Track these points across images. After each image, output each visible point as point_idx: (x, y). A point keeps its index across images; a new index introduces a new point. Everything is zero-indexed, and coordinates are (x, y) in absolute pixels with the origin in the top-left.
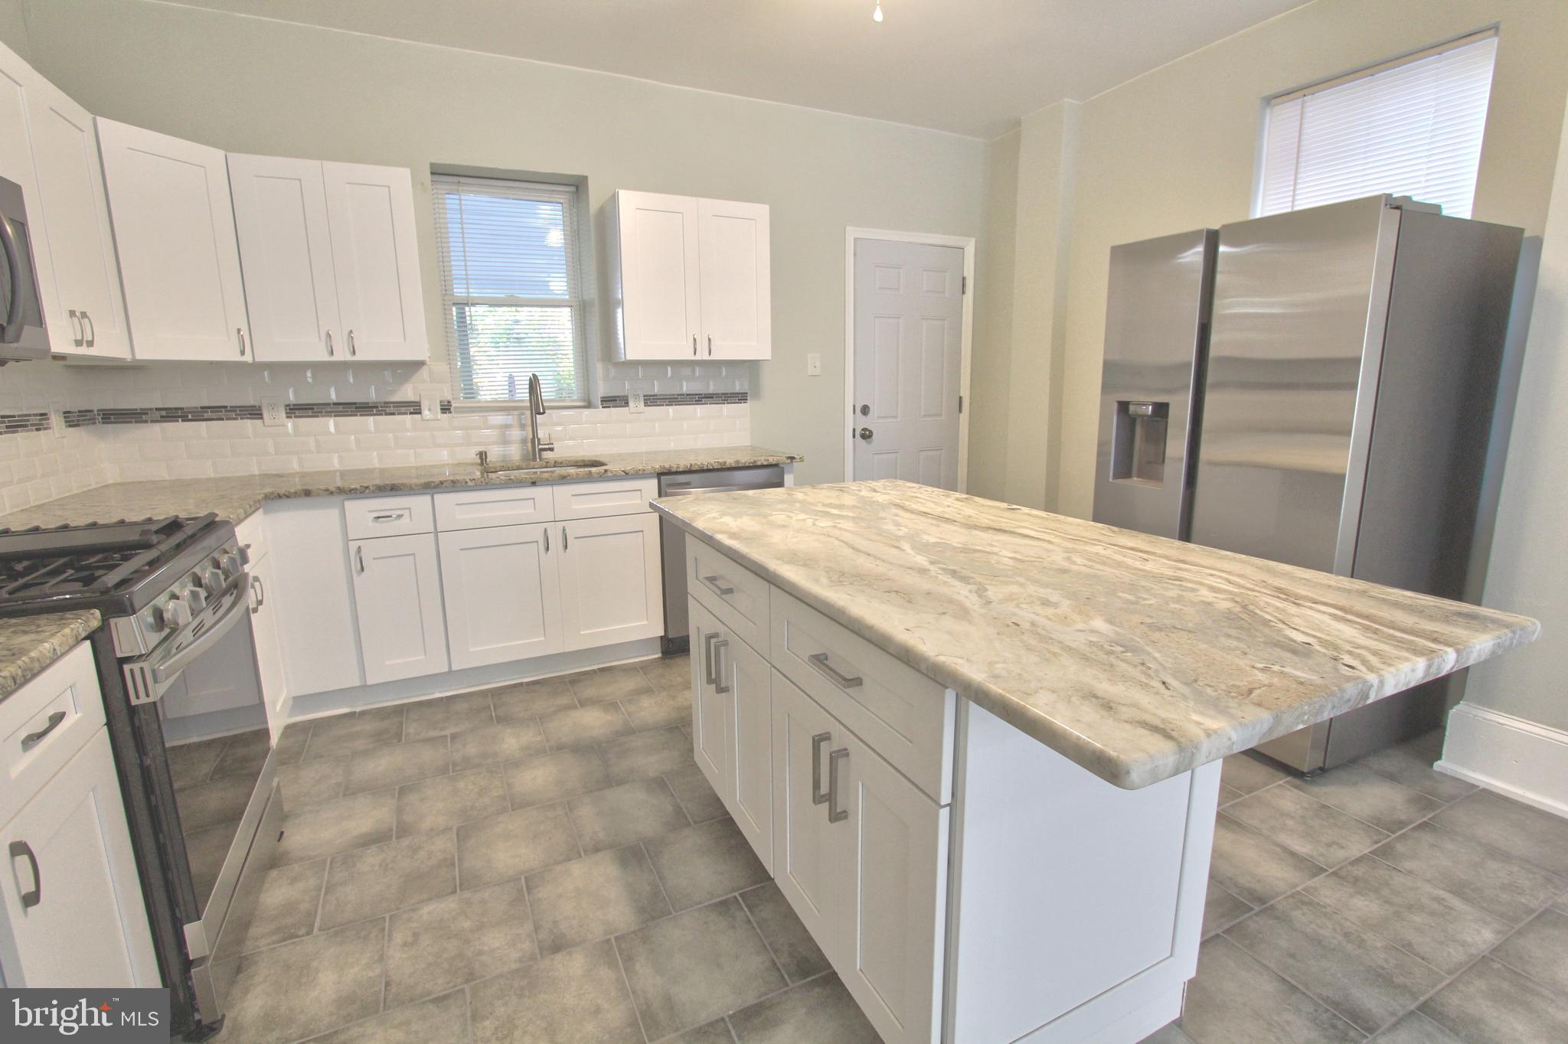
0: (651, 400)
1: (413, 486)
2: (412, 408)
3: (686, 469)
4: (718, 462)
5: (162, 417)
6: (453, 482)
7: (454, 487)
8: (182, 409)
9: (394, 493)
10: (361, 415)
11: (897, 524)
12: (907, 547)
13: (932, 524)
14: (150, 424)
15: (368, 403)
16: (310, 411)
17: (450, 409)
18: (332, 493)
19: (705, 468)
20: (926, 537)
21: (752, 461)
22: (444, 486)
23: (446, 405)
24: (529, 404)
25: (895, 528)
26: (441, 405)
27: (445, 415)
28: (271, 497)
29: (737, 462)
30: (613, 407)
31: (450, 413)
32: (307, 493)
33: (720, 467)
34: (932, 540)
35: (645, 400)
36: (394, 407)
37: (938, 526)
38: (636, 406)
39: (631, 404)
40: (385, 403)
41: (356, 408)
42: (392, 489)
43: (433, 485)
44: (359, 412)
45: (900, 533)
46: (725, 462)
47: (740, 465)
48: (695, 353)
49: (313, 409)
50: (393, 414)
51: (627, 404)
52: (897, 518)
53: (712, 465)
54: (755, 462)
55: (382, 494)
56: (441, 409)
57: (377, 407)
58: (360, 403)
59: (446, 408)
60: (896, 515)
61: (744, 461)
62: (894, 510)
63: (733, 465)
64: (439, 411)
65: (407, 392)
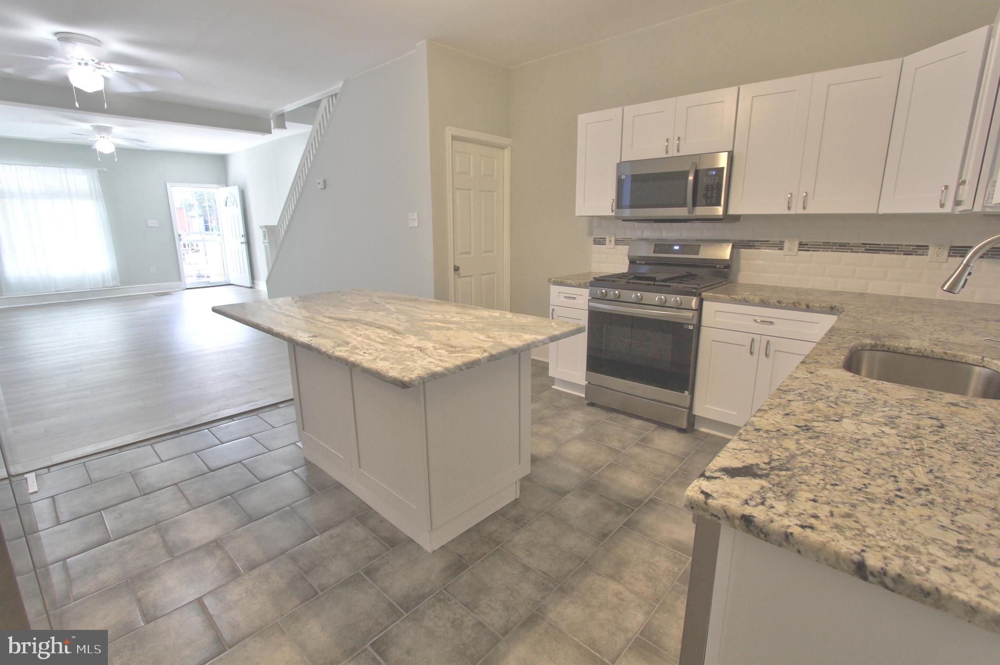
11: (398, 319)
12: (393, 309)
13: (378, 320)
20: (384, 314)
25: (399, 317)
28: (840, 310)
34: (381, 313)
37: (375, 320)
45: (396, 315)
52: (398, 323)
60: (399, 325)
62: (400, 328)
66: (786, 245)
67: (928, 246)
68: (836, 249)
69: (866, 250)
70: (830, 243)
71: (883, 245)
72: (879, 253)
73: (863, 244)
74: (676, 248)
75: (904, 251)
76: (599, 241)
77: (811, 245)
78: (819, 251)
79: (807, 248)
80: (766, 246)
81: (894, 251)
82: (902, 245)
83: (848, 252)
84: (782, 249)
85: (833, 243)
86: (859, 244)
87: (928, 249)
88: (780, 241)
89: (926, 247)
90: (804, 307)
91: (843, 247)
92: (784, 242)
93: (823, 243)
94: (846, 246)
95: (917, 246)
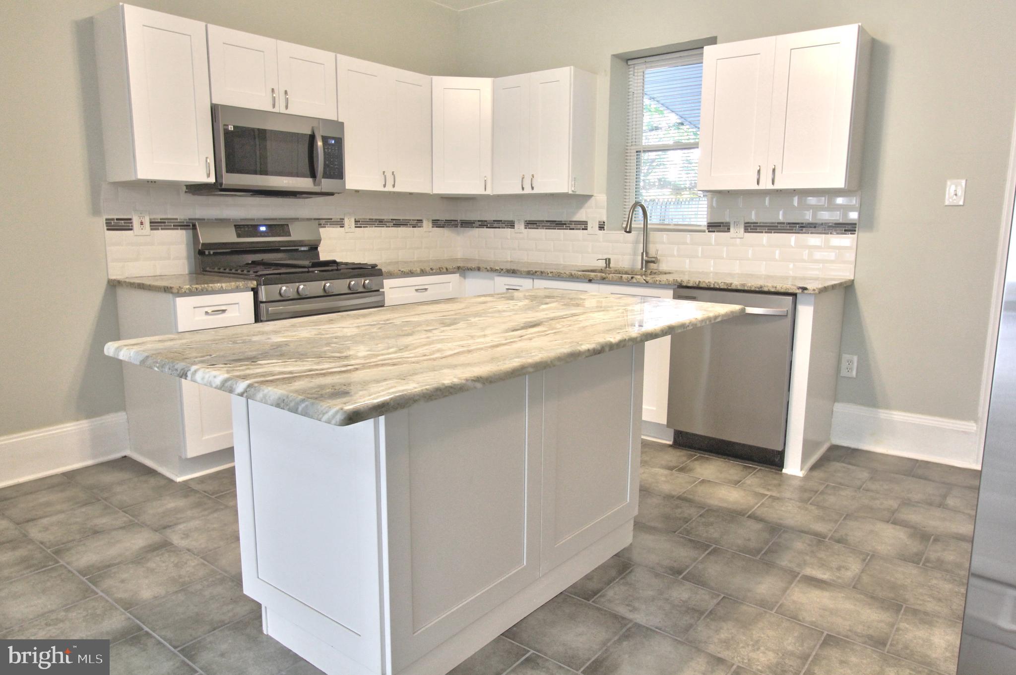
0: (751, 227)
1: (522, 272)
2: (583, 226)
3: (695, 285)
4: (725, 283)
5: (480, 225)
6: (542, 272)
7: (541, 275)
8: (486, 221)
9: (513, 275)
10: (558, 229)
14: (475, 229)
15: (561, 221)
16: (535, 225)
17: (603, 227)
18: (488, 271)
19: (712, 286)
21: (759, 286)
22: (537, 274)
23: (602, 225)
24: (642, 226)
26: (599, 225)
27: (601, 231)
28: (463, 269)
29: (743, 285)
30: (717, 231)
31: (604, 230)
32: (479, 269)
33: (726, 287)
35: (745, 227)
36: (574, 224)
38: (737, 232)
39: (732, 229)
40: (570, 221)
41: (557, 224)
42: (513, 273)
43: (531, 272)
44: (557, 227)
46: (731, 284)
47: (746, 288)
48: (758, 183)
49: (536, 224)
50: (573, 229)
51: (728, 230)
53: (718, 284)
54: (761, 287)
55: (509, 275)
56: (599, 227)
57: (565, 224)
58: (558, 221)
59: (601, 227)
61: (750, 285)
63: (739, 288)
64: (597, 228)
65: (580, 216)
66: (346, 221)
67: (422, 220)
68: (377, 224)
69: (394, 224)
70: (373, 219)
71: (402, 220)
72: (400, 227)
73: (392, 220)
74: (263, 229)
75: (413, 225)
76: (121, 225)
77: (362, 222)
78: (367, 227)
79: (360, 224)
80: (330, 224)
81: (407, 225)
82: (410, 220)
83: (384, 227)
84: (343, 227)
85: (375, 219)
86: (389, 219)
87: (422, 222)
88: (341, 219)
89: (420, 221)
90: (445, 270)
91: (381, 223)
92: (343, 219)
93: (369, 219)
94: (382, 222)
95: (418, 220)
